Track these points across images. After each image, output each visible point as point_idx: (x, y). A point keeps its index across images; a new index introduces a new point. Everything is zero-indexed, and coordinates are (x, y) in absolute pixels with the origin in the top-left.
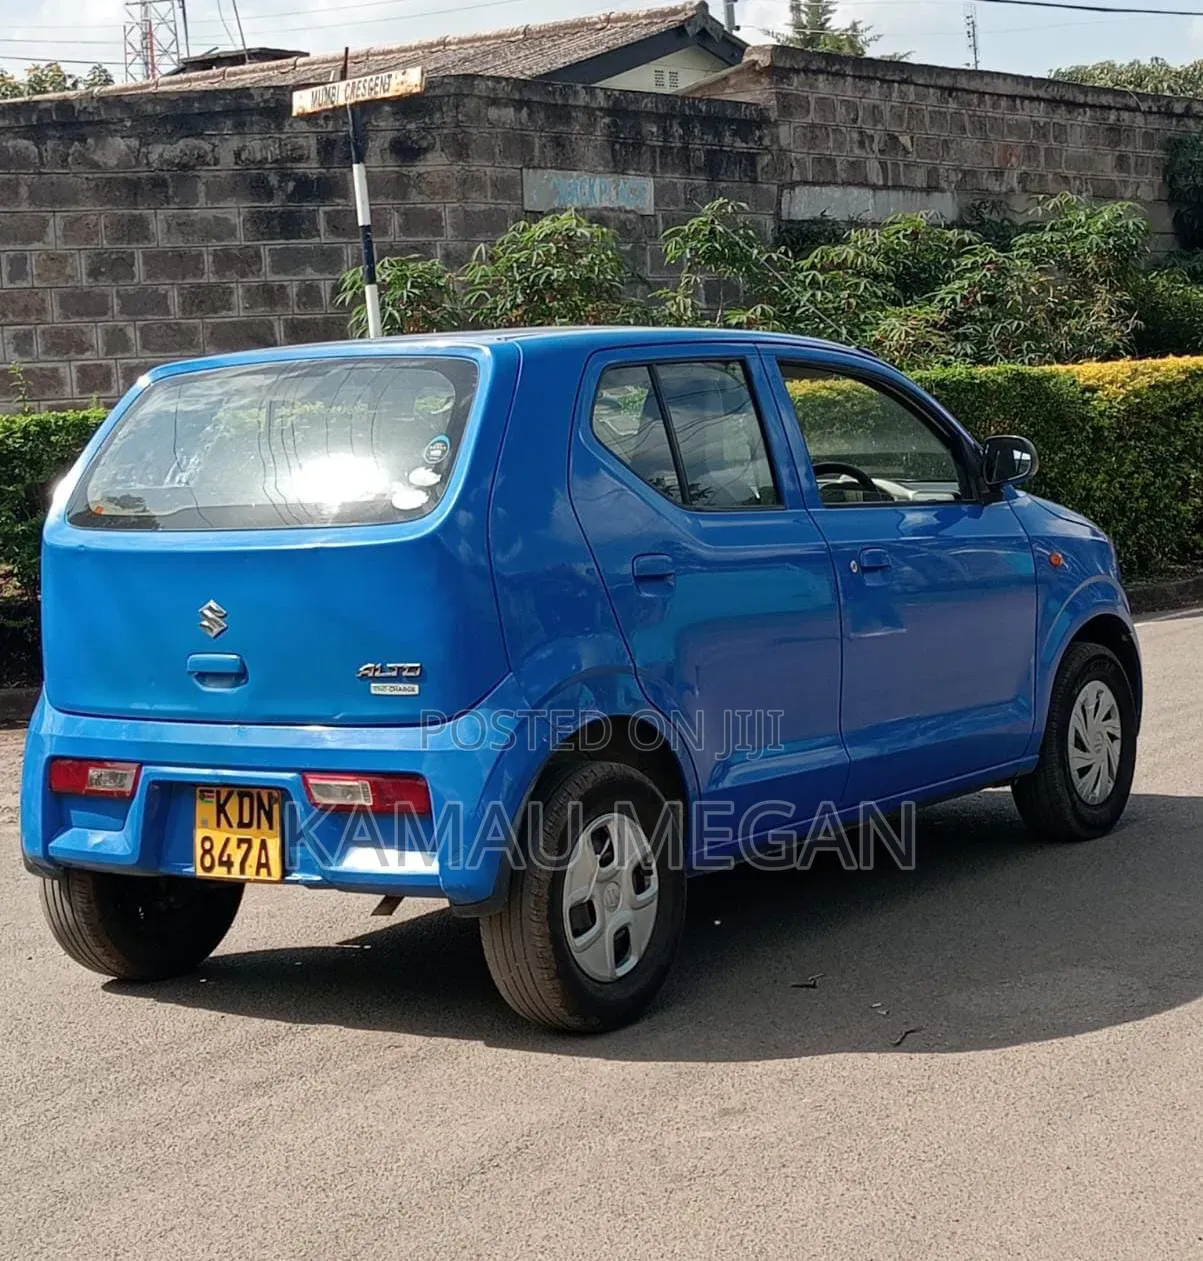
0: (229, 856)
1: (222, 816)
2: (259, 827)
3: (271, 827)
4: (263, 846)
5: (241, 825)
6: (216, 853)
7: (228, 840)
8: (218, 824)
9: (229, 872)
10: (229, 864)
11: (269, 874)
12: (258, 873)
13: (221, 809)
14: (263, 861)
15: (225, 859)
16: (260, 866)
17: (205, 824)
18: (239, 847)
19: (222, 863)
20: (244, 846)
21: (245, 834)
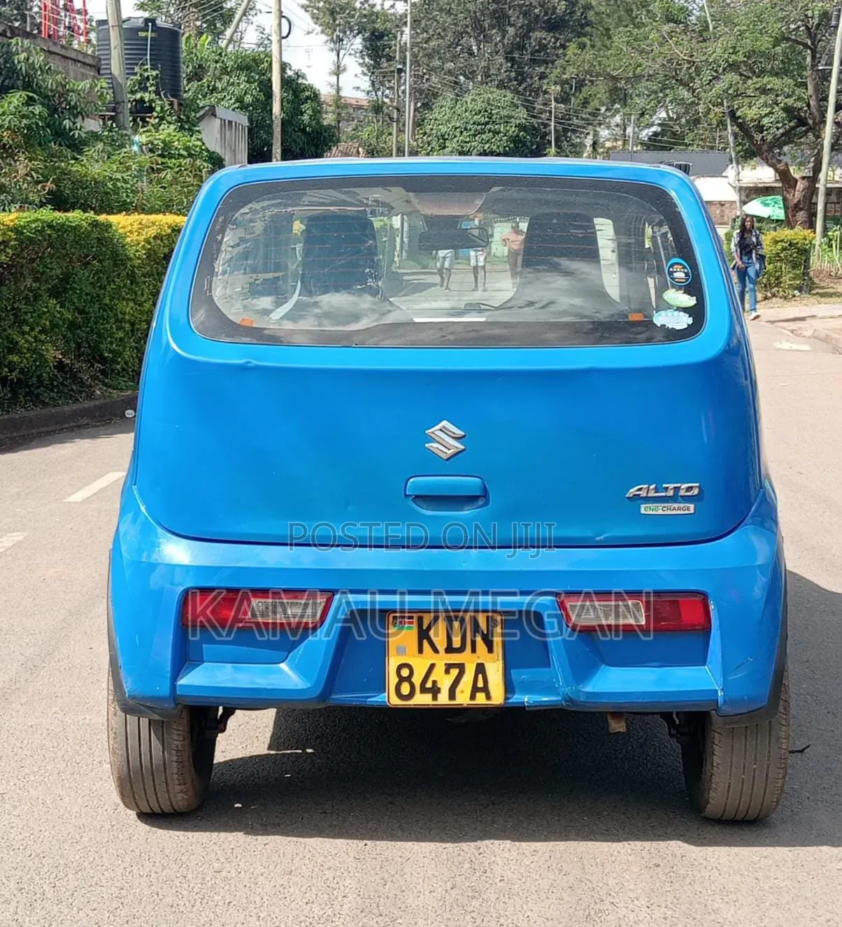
0: (434, 682)
1: (425, 643)
2: (474, 650)
3: (490, 650)
4: (480, 669)
5: (450, 649)
6: (417, 680)
7: (432, 666)
8: (421, 651)
9: (435, 698)
10: (435, 691)
11: (488, 697)
12: (473, 697)
13: (423, 635)
14: (480, 684)
15: (429, 685)
16: (475, 690)
17: (401, 651)
18: (447, 672)
19: (424, 690)
20: (455, 672)
21: (455, 658)
